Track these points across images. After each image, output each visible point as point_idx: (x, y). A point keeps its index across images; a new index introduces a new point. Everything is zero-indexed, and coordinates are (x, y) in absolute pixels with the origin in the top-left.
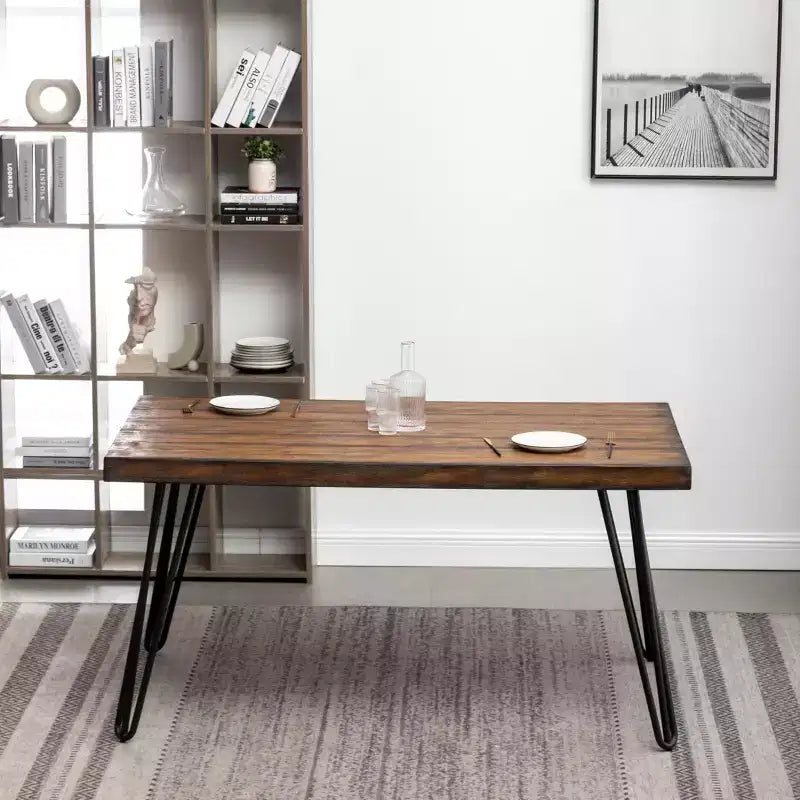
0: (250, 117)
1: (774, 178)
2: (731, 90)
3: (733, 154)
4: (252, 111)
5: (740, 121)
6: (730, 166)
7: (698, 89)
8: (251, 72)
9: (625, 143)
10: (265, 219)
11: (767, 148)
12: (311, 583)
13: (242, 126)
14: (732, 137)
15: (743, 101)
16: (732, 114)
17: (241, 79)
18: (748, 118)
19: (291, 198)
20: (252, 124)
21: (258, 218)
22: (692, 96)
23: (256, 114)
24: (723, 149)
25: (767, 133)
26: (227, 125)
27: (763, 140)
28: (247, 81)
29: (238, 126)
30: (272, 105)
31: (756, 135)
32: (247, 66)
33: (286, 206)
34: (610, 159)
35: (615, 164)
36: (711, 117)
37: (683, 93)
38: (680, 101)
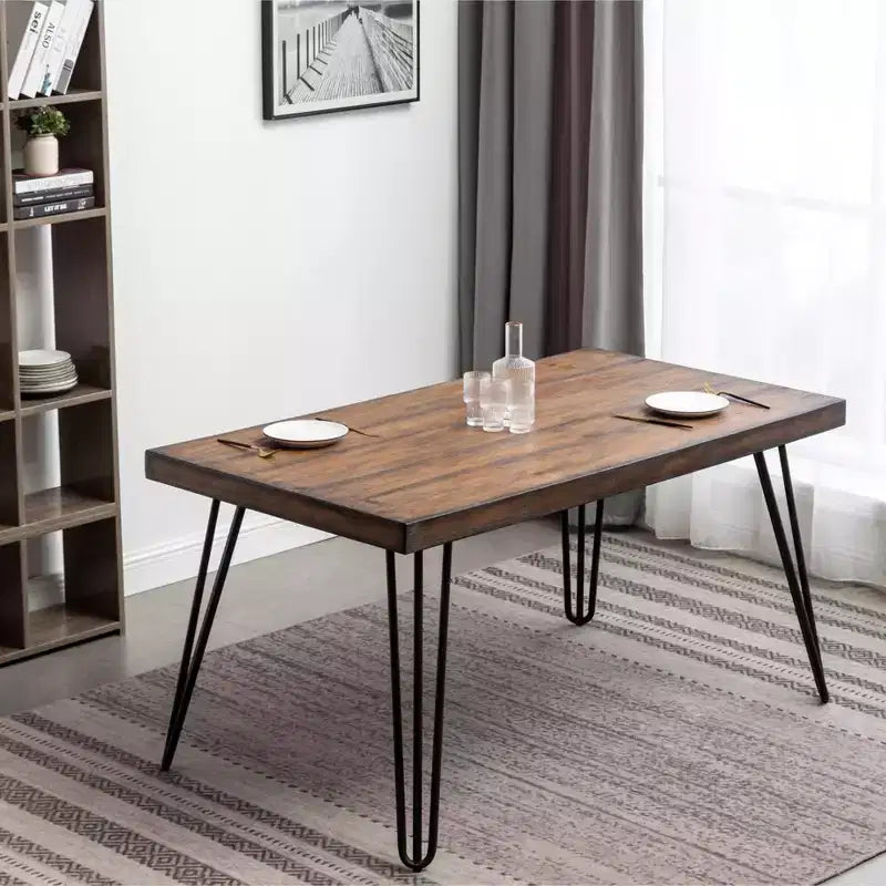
0: (46, 84)
1: (418, 99)
2: (382, 10)
3: (386, 78)
4: (47, 76)
5: (390, 43)
6: (383, 91)
7: (356, 10)
8: (46, 28)
9: (298, 77)
10: (63, 207)
11: (411, 67)
12: (124, 634)
13: (39, 95)
14: (385, 61)
15: (392, 20)
16: (384, 35)
17: (35, 36)
18: (397, 39)
19: (86, 177)
20: (48, 93)
21: (57, 207)
22: (352, 18)
23: (51, 79)
24: (377, 75)
25: (411, 52)
26: (22, 97)
27: (408, 59)
28: (42, 39)
29: (33, 96)
30: (67, 64)
31: (403, 54)
32: (40, 21)
33: (82, 187)
34: (287, 97)
35: (290, 102)
36: (367, 41)
37: (345, 16)
38: (343, 26)
